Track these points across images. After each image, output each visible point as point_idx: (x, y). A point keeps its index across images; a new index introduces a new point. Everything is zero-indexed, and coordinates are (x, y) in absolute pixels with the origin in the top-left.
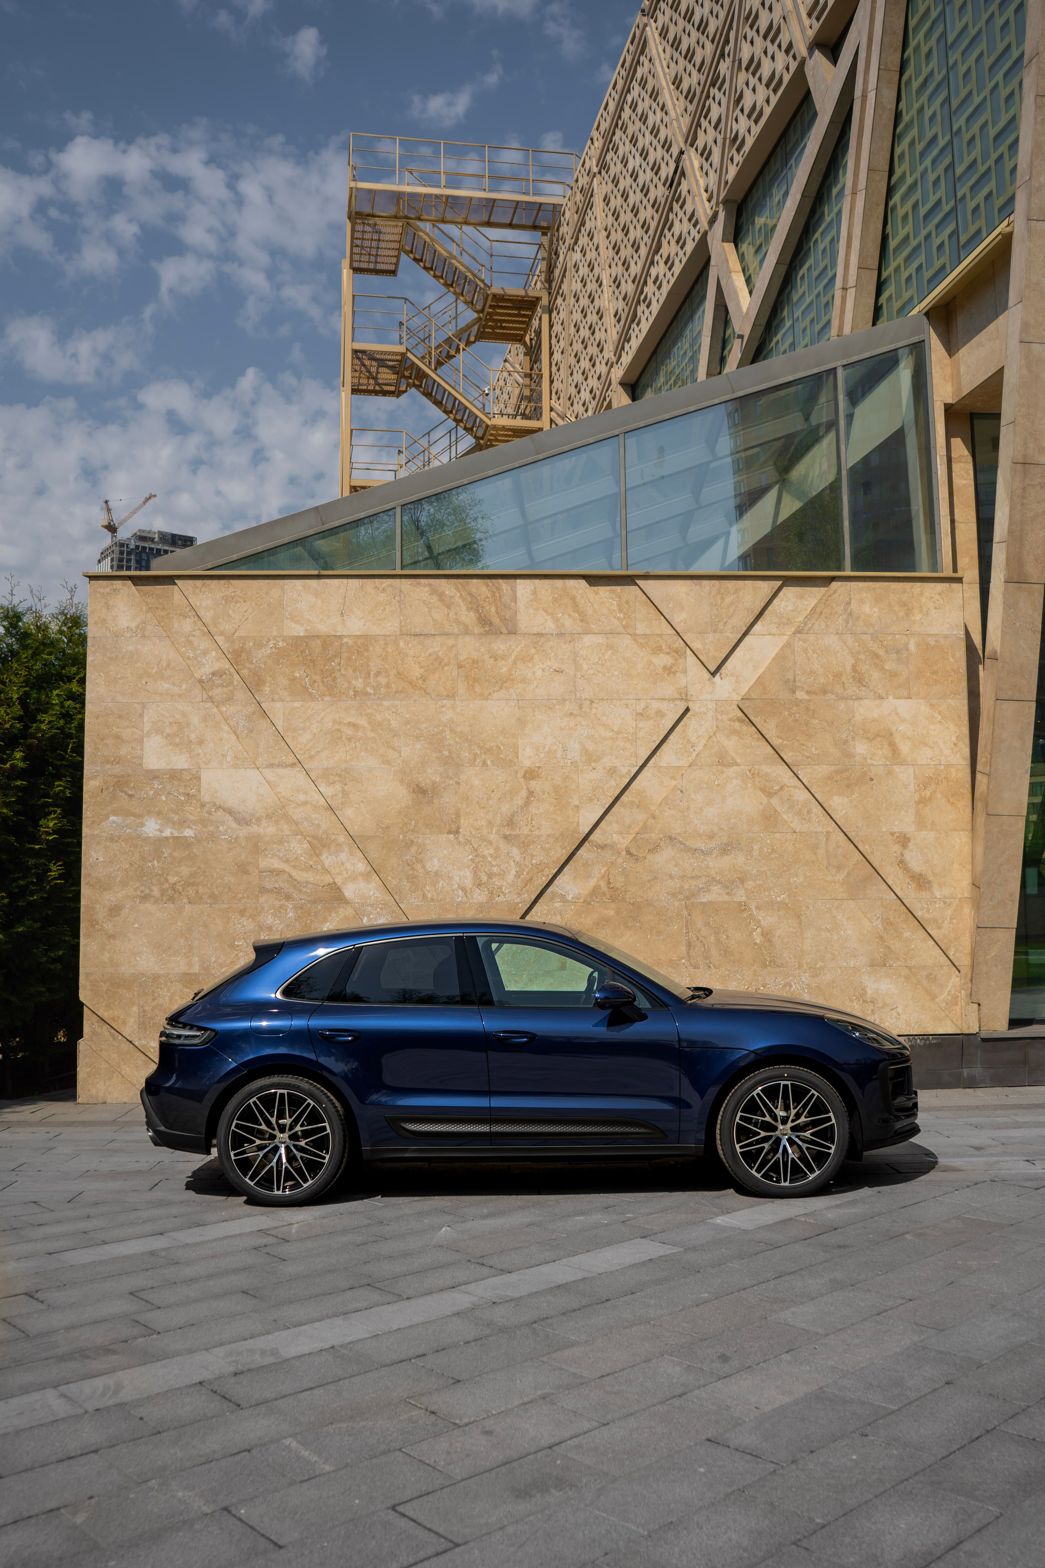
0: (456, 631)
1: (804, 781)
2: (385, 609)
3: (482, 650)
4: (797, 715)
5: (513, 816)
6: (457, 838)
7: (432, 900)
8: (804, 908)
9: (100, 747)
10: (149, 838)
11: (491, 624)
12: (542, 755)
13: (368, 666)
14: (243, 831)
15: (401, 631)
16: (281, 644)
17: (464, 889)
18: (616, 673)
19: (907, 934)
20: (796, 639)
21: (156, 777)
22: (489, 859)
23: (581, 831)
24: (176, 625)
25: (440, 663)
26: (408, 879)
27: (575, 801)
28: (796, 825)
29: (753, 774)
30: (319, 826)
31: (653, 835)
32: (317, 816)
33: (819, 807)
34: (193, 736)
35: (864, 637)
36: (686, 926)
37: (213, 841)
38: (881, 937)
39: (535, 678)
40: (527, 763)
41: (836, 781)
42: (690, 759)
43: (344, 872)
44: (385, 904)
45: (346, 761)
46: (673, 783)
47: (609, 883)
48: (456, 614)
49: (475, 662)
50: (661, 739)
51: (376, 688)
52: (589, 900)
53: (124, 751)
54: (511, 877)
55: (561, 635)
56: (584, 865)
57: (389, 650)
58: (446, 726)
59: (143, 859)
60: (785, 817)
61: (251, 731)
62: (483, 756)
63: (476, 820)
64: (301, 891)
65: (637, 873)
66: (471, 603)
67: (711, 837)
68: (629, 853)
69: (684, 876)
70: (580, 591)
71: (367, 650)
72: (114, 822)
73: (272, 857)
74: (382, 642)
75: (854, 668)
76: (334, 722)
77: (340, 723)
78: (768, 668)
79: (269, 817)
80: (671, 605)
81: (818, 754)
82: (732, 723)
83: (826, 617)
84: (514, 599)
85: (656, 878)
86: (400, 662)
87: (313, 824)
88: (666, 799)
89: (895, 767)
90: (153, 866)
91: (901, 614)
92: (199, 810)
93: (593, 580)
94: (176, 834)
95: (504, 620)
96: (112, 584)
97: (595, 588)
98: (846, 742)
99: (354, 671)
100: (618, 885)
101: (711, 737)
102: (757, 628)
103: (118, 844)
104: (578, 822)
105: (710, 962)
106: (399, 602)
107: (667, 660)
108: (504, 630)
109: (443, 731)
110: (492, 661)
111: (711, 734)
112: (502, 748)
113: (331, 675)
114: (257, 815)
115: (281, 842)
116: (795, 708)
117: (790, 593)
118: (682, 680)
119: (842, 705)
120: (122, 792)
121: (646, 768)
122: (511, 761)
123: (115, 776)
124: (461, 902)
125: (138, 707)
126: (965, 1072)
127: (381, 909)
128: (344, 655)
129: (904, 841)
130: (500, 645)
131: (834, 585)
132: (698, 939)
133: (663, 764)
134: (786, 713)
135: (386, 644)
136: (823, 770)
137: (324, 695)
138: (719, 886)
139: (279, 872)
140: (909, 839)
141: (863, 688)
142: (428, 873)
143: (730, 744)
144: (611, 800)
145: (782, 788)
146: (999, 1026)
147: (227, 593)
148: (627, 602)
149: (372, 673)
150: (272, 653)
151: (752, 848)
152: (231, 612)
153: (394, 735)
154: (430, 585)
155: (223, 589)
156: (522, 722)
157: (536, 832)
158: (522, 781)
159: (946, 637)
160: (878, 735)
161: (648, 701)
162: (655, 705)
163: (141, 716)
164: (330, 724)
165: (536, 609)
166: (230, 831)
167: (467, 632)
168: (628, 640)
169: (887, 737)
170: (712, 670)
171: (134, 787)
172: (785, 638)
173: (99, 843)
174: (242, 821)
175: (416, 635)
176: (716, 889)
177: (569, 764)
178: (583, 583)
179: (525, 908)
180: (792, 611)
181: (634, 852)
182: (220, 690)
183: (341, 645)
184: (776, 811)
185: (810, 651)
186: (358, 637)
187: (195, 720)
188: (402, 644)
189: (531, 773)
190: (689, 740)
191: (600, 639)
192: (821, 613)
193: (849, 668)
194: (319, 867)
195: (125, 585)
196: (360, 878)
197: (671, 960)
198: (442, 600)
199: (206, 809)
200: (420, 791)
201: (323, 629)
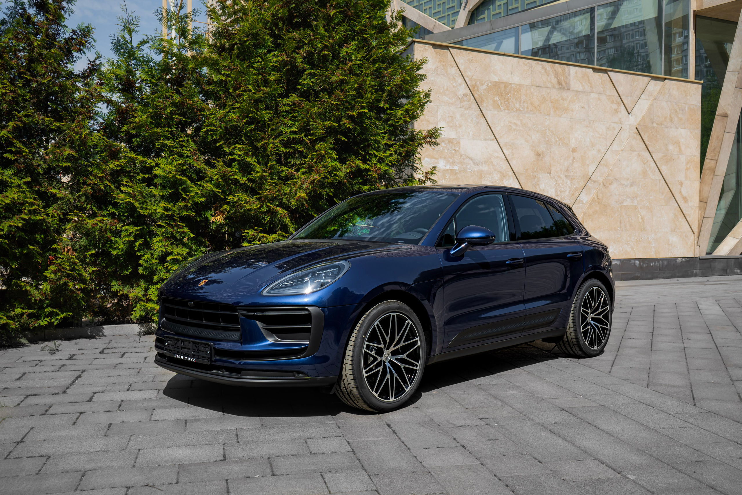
0: (550, 86)
1: (654, 159)
2: (526, 73)
3: (559, 96)
4: (653, 133)
5: (568, 167)
6: (550, 176)
8: (653, 209)
10: (441, 169)
11: (562, 85)
12: (578, 143)
13: (521, 98)
14: (476, 168)
15: (532, 84)
16: (490, 84)
18: (601, 110)
19: (680, 220)
20: (654, 102)
21: (443, 141)
22: (560, 185)
23: (589, 175)
24: (449, 70)
25: (545, 100)
27: (588, 163)
28: (651, 176)
29: (639, 155)
30: (502, 168)
31: (611, 178)
32: (502, 163)
33: (658, 170)
34: (457, 123)
35: (673, 103)
36: (620, 214)
37: (465, 172)
38: (673, 221)
39: (576, 110)
40: (573, 146)
41: (663, 159)
42: (622, 148)
45: (513, 140)
46: (617, 157)
47: (597, 196)
48: (550, 79)
49: (556, 100)
50: (614, 138)
51: (524, 108)
52: (591, 203)
54: (567, 193)
55: (584, 92)
56: (589, 189)
57: (528, 92)
58: (547, 127)
59: (438, 179)
60: (648, 173)
61: (478, 123)
62: (559, 141)
63: (556, 168)
65: (606, 193)
66: (555, 74)
67: (628, 179)
68: (604, 185)
69: (620, 195)
70: (591, 74)
71: (520, 91)
72: (427, 161)
73: (487, 181)
74: (525, 88)
76: (509, 122)
77: (511, 123)
78: (646, 113)
79: (485, 162)
80: (618, 84)
81: (658, 149)
82: (634, 134)
84: (570, 75)
85: (611, 195)
86: (531, 98)
87: (500, 167)
88: (614, 164)
89: (680, 155)
90: (443, 182)
91: (684, 95)
92: (460, 157)
93: (595, 70)
94: (451, 168)
95: (566, 83)
96: (425, 46)
97: (595, 73)
99: (516, 100)
100: (600, 197)
101: (628, 139)
102: (642, 96)
104: (588, 172)
106: (531, 71)
107: (616, 106)
109: (546, 130)
110: (562, 101)
112: (565, 138)
113: (507, 100)
114: (481, 161)
115: (490, 174)
116: (653, 130)
117: (653, 82)
118: (620, 115)
119: (666, 130)
121: (609, 150)
122: (568, 144)
125: (436, 107)
126: (695, 271)
128: (512, 92)
129: (681, 184)
130: (565, 94)
131: (666, 81)
132: (623, 220)
133: (613, 149)
134: (650, 132)
135: (527, 89)
136: (660, 155)
137: (505, 109)
140: (683, 184)
141: (672, 124)
143: (634, 142)
144: (599, 162)
145: (647, 161)
146: (704, 255)
147: (469, 58)
148: (604, 80)
149: (522, 102)
150: (486, 88)
151: (639, 184)
152: (471, 67)
153: (530, 130)
154: (542, 65)
155: (468, 55)
156: (571, 128)
157: (575, 175)
158: (571, 153)
159: (696, 106)
161: (610, 123)
162: (612, 125)
163: (437, 112)
164: (507, 123)
165: (576, 80)
166: (471, 168)
167: (554, 87)
168: (604, 97)
169: (677, 143)
172: (651, 101)
174: (476, 164)
175: (537, 86)
176: (629, 200)
177: (586, 147)
178: (591, 70)
180: (653, 90)
181: (605, 184)
182: (466, 103)
183: (511, 88)
184: (645, 170)
185: (658, 107)
186: (517, 85)
187: (458, 116)
188: (532, 90)
189: (574, 150)
190: (621, 141)
191: (596, 96)
192: (662, 93)
193: (669, 115)
195: (429, 47)
197: (615, 228)
198: (546, 72)
199: (463, 157)
200: (538, 154)
201: (505, 79)
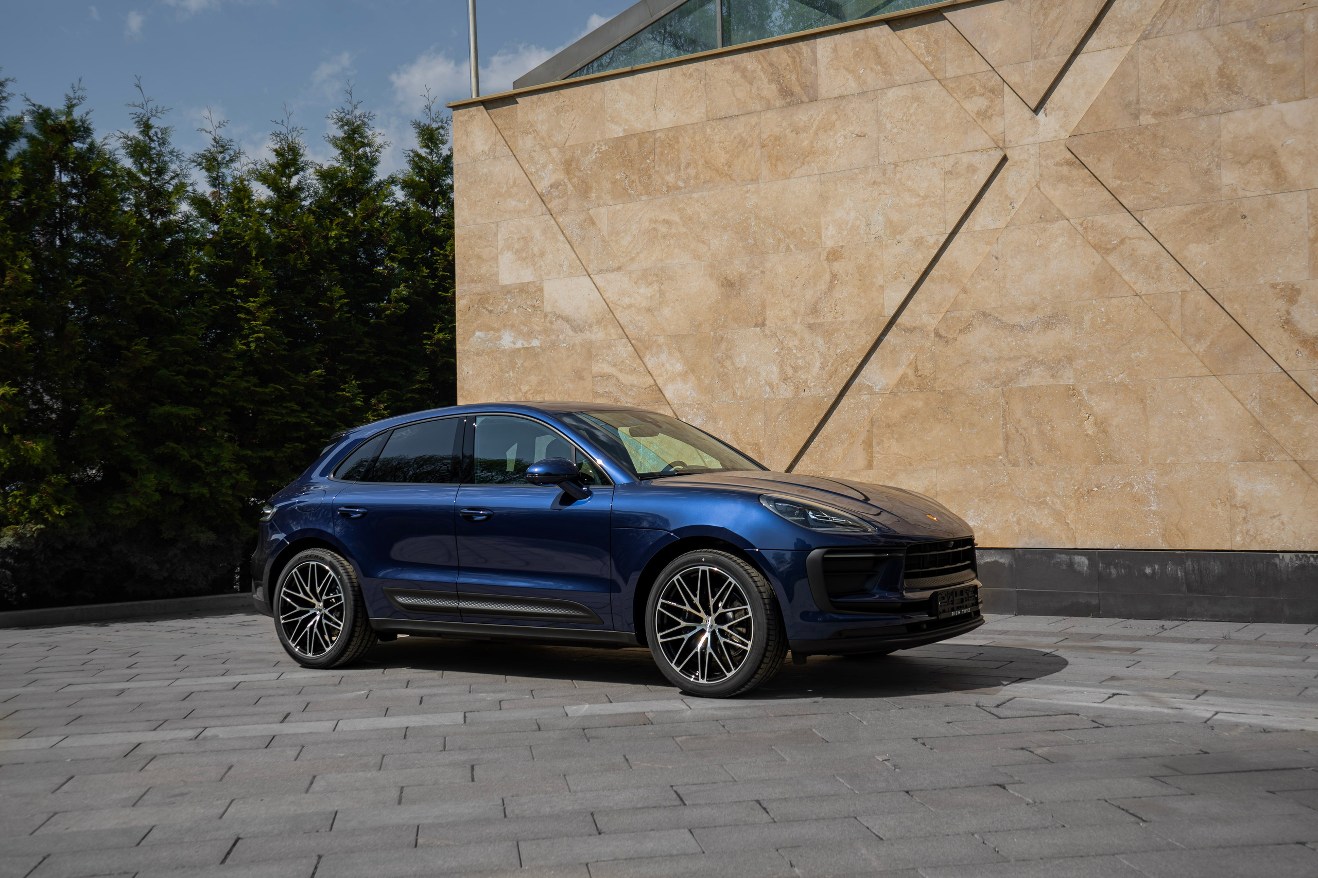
0: (758, 108)
1: (1150, 228)
2: (692, 96)
3: (784, 124)
4: (1141, 146)
5: (817, 303)
6: (763, 331)
7: (742, 397)
8: (1149, 390)
9: (467, 268)
10: (506, 350)
11: (792, 94)
12: (845, 233)
13: (679, 158)
14: (578, 338)
15: (707, 116)
16: (604, 148)
17: (770, 385)
18: (922, 128)
19: (1298, 418)
20: (1141, 48)
21: (509, 292)
22: (795, 351)
23: (886, 314)
24: (520, 142)
25: (744, 145)
26: (719, 377)
27: (880, 281)
28: (1141, 286)
29: (1085, 228)
30: (642, 328)
31: (964, 312)
32: (640, 318)
33: (1172, 261)
34: (536, 249)
35: (1236, 26)
36: (1004, 416)
37: (555, 350)
38: (1258, 423)
39: (837, 147)
40: (830, 244)
41: (1193, 225)
42: (1009, 218)
43: (665, 373)
44: (701, 404)
45: (662, 260)
46: (988, 248)
47: (917, 370)
48: (758, 89)
49: (777, 139)
50: (972, 198)
51: (686, 181)
52: (895, 390)
53: (483, 271)
54: (815, 369)
55: (864, 93)
56: (891, 352)
57: (697, 139)
58: (750, 212)
59: (501, 370)
60: (1126, 277)
61: (583, 239)
62: (787, 240)
63: (781, 310)
64: (626, 394)
65: (947, 357)
66: (772, 74)
67: (1032, 310)
68: (938, 335)
69: (1001, 358)
70: (883, 39)
71: (678, 142)
72: (479, 337)
73: (602, 362)
74: (691, 132)
75: (1221, 73)
76: (651, 221)
77: (656, 222)
78: (1104, 92)
79: (599, 322)
80: (984, 35)
81: (1169, 193)
82: (1060, 168)
83: (1182, 11)
84: (815, 62)
85: (968, 362)
86: (707, 150)
87: (637, 327)
88: (978, 269)
89: (1279, 196)
90: (510, 376)
92: (542, 320)
93: (896, 23)
94: (526, 345)
95: (804, 87)
96: (469, 111)
97: (898, 32)
98: (1207, 172)
99: (667, 166)
100: (927, 372)
101: (1032, 188)
102: (1092, 42)
103: (483, 358)
104: (883, 304)
105: (1032, 459)
106: (705, 86)
107: (978, 103)
108: (805, 99)
109: (747, 218)
110: (794, 134)
111: (1034, 184)
112: (805, 229)
113: (646, 172)
114: (589, 321)
115: (609, 347)
116: (1138, 138)
118: (998, 125)
119: (1203, 124)
120: (484, 308)
121: (958, 235)
122: (814, 243)
123: (479, 294)
124: (768, 399)
125: (493, 226)
127: (698, 409)
128: (658, 150)
129: (1291, 294)
130: (801, 116)
132: (1017, 431)
133: (978, 228)
134: (1127, 146)
135: (694, 133)
136: (1176, 212)
137: (641, 194)
138: (1042, 367)
139: (609, 376)
140: (1298, 292)
141: (1234, 97)
142: (737, 369)
143: (1056, 194)
144: (918, 276)
145: (1122, 242)
147: (558, 104)
148: (936, 42)
149: (683, 166)
150: (597, 158)
151: (1082, 318)
152: (561, 122)
153: (704, 228)
154: (733, 62)
155: (555, 100)
156: (824, 198)
157: (840, 319)
158: (825, 263)
160: (1254, 156)
161: (958, 155)
162: (966, 159)
163: (496, 235)
164: (647, 224)
165: (837, 69)
166: (568, 338)
167: (769, 107)
168: (935, 87)
169: (1268, 157)
170: (1033, 105)
171: (493, 303)
172: (1129, 48)
173: (468, 358)
174: (577, 328)
175: (721, 119)
176: (1038, 372)
177: (873, 240)
178: (886, 28)
179: (831, 403)
180: (1138, 11)
181: (943, 333)
182: (557, 201)
183: (655, 140)
184: (1113, 269)
185: (1160, 60)
186: (670, 129)
187: (537, 233)
188: (708, 131)
189: (834, 254)
190: (1007, 196)
191: (905, 91)
192: (1176, 6)
193: (1213, 73)
194: (642, 369)
195: (478, 110)
196: (678, 378)
197: (986, 457)
198: (744, 76)
199: (549, 319)
200: (730, 285)
201: (639, 126)
